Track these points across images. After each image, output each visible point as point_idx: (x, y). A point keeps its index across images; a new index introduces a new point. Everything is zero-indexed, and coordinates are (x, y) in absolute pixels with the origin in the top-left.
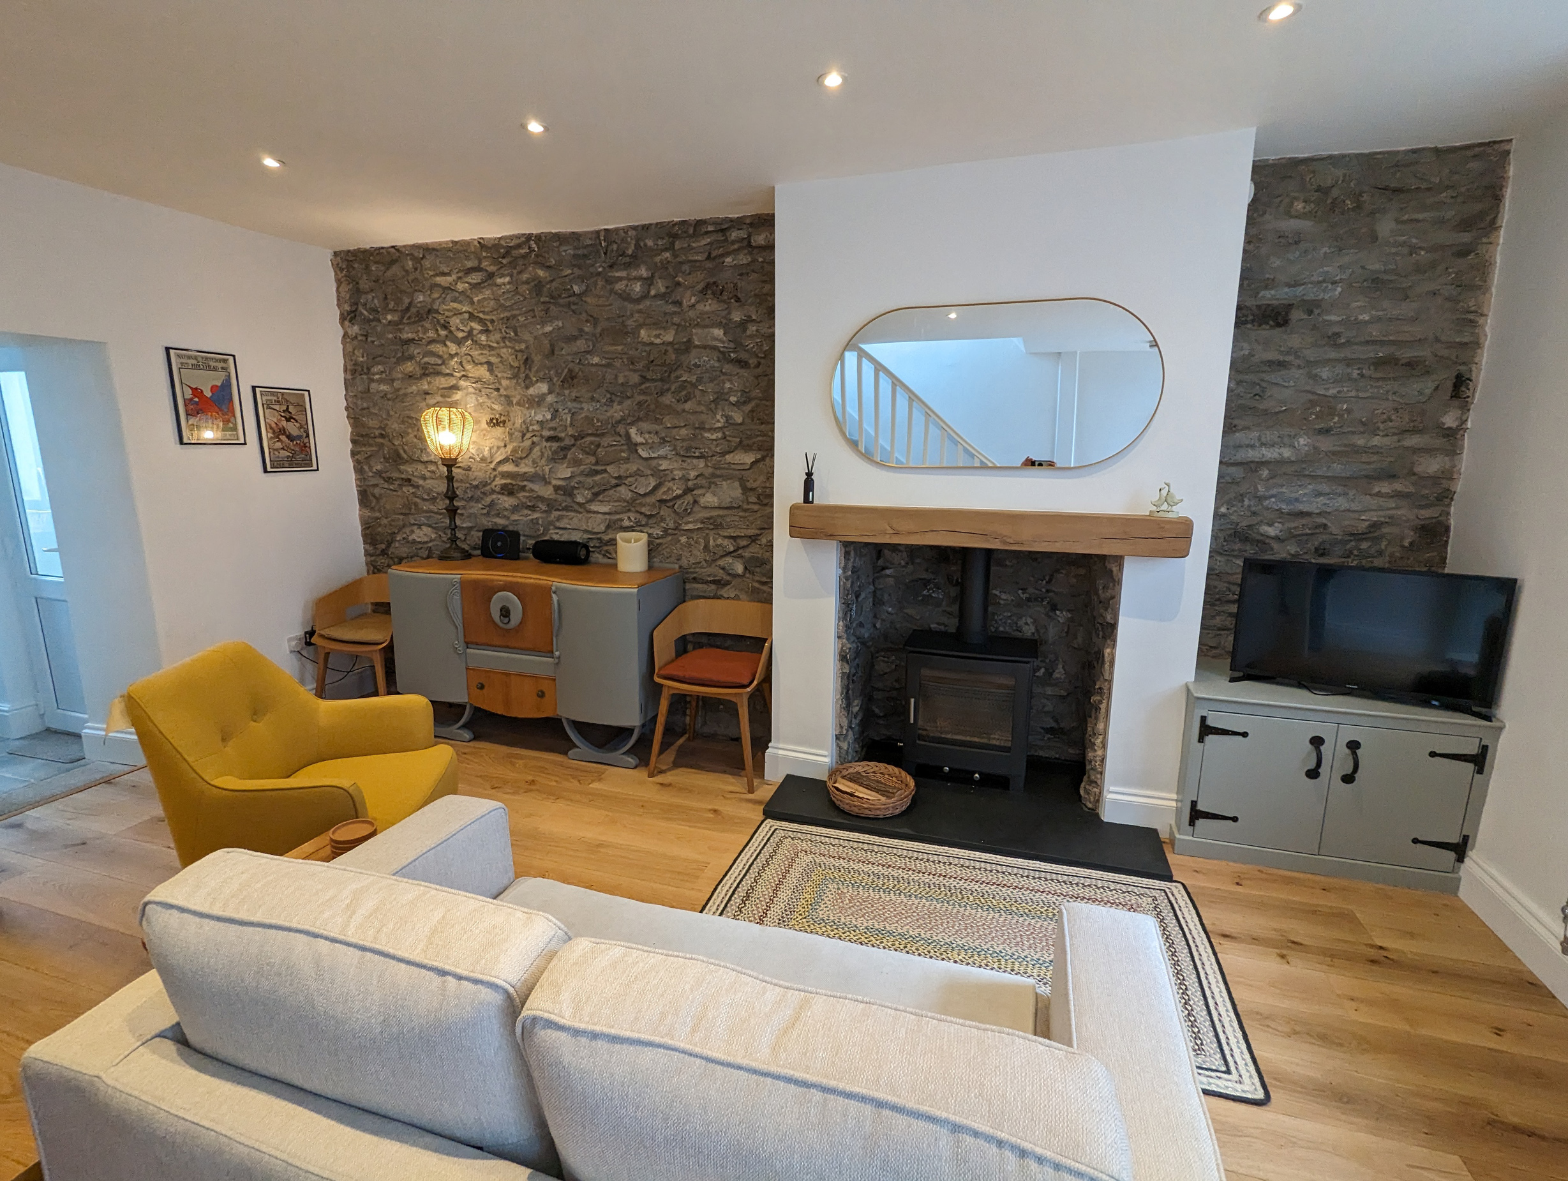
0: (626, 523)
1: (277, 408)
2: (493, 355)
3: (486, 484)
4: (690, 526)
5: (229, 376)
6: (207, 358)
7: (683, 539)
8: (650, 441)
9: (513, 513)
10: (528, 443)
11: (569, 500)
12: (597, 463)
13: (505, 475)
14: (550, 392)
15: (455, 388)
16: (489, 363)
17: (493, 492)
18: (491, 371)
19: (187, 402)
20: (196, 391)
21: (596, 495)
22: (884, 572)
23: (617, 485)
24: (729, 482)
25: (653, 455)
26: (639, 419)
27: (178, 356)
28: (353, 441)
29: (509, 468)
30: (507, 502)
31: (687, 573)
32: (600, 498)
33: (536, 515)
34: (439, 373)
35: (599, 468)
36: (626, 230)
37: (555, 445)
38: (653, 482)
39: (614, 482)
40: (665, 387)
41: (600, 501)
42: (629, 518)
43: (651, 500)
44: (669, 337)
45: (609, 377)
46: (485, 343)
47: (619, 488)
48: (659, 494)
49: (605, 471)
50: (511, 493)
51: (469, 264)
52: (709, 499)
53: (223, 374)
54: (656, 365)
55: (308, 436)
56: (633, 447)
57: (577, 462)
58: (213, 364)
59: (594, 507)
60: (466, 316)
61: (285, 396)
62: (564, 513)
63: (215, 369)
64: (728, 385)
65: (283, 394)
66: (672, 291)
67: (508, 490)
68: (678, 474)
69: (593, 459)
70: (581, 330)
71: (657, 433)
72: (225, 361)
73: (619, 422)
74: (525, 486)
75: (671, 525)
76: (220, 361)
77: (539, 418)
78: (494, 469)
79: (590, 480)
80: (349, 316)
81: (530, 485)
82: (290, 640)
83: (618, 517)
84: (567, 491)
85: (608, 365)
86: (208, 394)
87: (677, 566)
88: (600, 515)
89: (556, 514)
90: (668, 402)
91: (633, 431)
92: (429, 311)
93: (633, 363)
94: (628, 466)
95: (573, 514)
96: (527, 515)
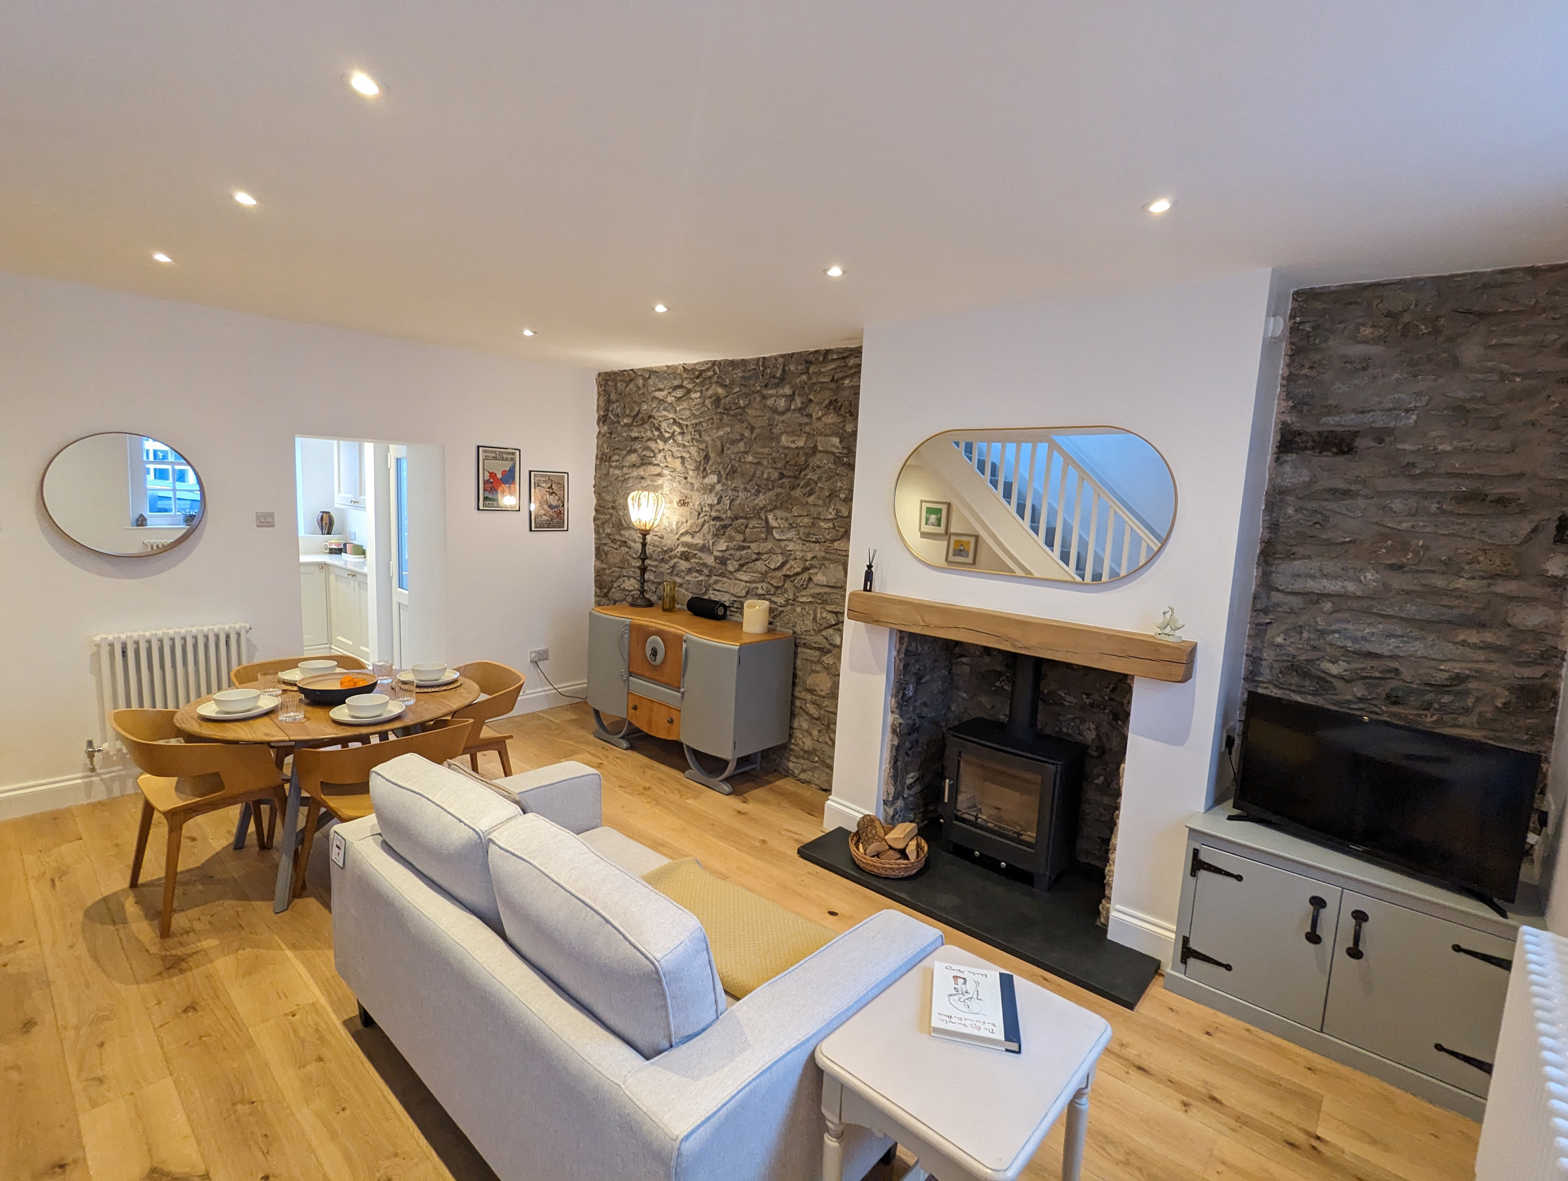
0: (760, 591)
2: (685, 452)
3: (672, 550)
4: (804, 599)
5: (515, 464)
6: (502, 452)
7: (799, 609)
8: (782, 526)
9: (687, 574)
10: (701, 521)
11: (723, 568)
12: (744, 541)
13: (686, 544)
14: (719, 482)
15: (659, 475)
16: (682, 458)
17: (676, 556)
18: (683, 463)
19: (485, 482)
20: (492, 475)
21: (742, 566)
23: (757, 560)
24: (835, 564)
25: (783, 538)
26: (776, 508)
27: (484, 451)
28: (596, 510)
29: (687, 539)
30: (684, 565)
31: (800, 638)
32: (744, 569)
33: (701, 578)
34: (651, 464)
35: (745, 544)
36: (776, 358)
37: (718, 523)
38: (780, 559)
39: (755, 556)
40: (796, 484)
41: (745, 572)
42: (762, 587)
43: (779, 574)
44: (801, 443)
45: (758, 473)
46: (680, 442)
47: (757, 562)
48: (785, 571)
49: (749, 547)
50: (687, 559)
51: (676, 383)
52: (820, 578)
54: (790, 465)
56: (769, 529)
57: (731, 539)
58: (505, 456)
59: (739, 575)
60: (672, 421)
62: (720, 578)
63: (507, 459)
64: (839, 484)
66: (806, 406)
67: (685, 557)
68: (799, 554)
69: (741, 537)
70: (742, 435)
71: (787, 519)
72: (513, 454)
73: (762, 509)
74: (696, 554)
75: (791, 597)
76: (509, 455)
77: (710, 502)
78: (678, 539)
79: (738, 554)
80: (603, 420)
81: (700, 554)
83: (754, 585)
84: (723, 561)
85: (759, 463)
86: (499, 476)
87: (791, 631)
88: (743, 583)
89: (714, 578)
90: (797, 495)
91: (770, 517)
92: (650, 417)
93: (775, 463)
94: (764, 544)
95: (725, 579)
96: (696, 577)
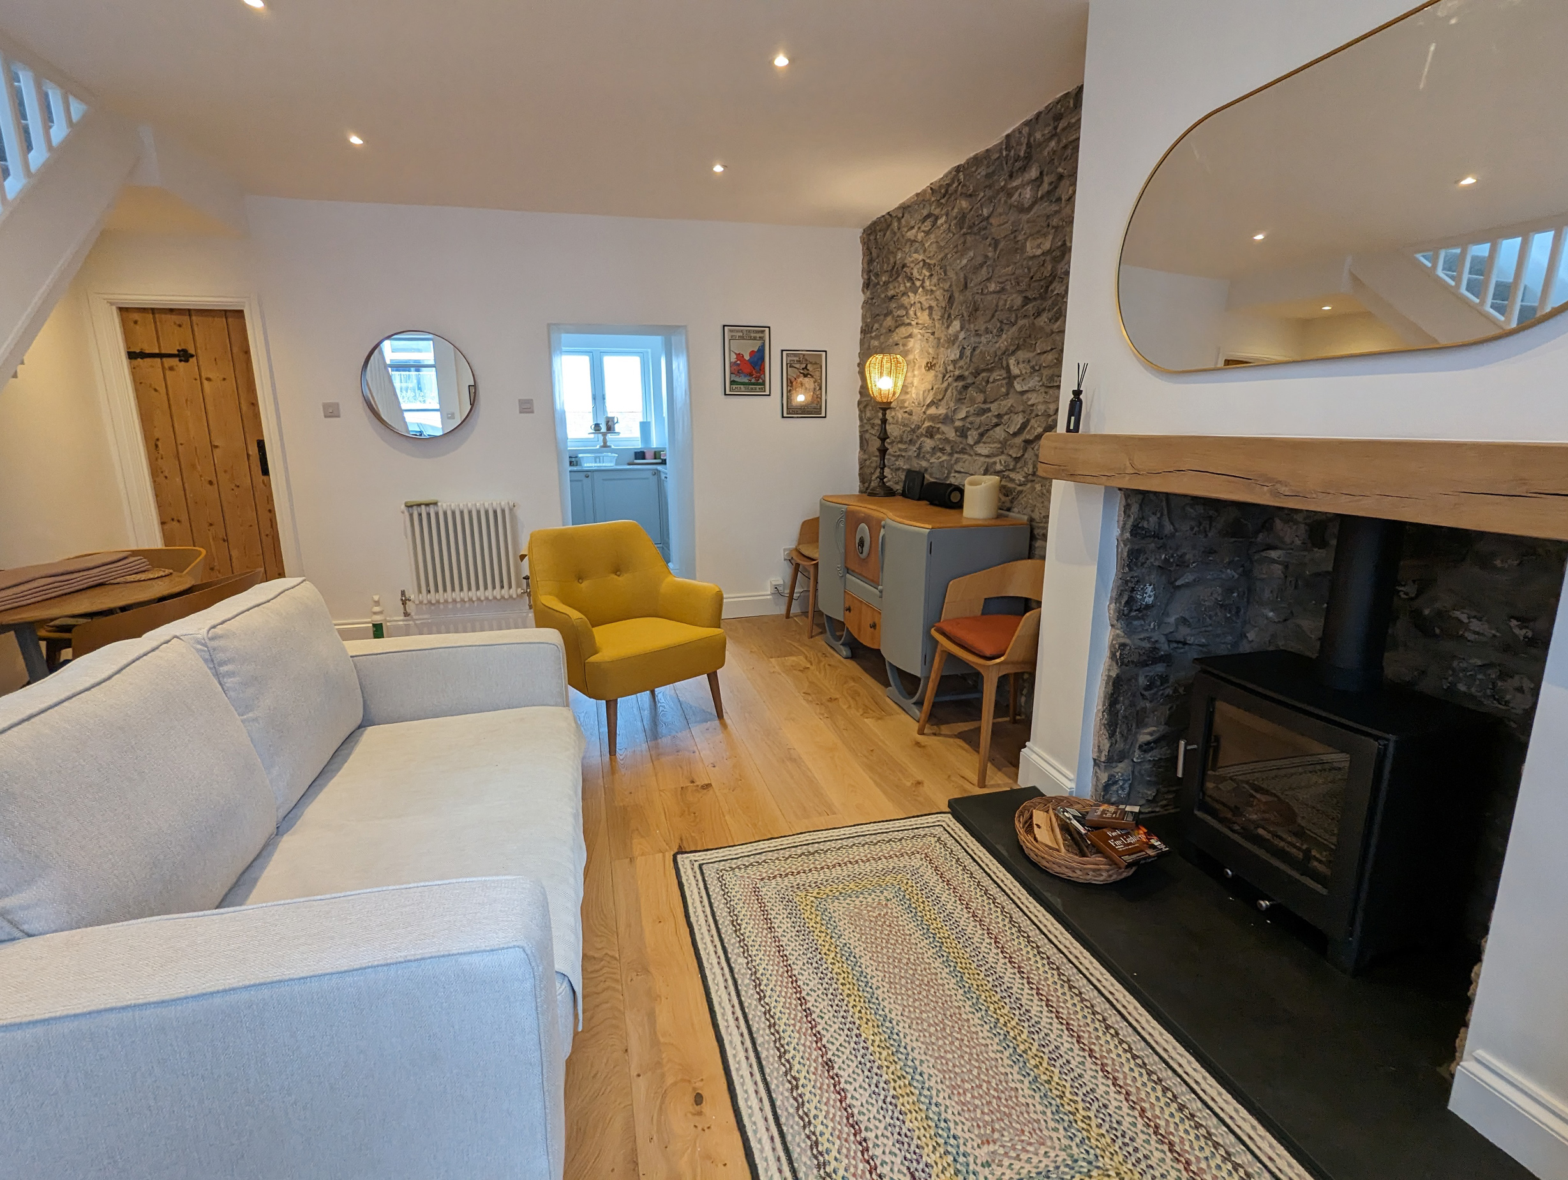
0: (998, 467)
1: (797, 366)
2: (931, 299)
3: (919, 427)
5: (764, 343)
6: (749, 331)
7: (1038, 487)
8: (1024, 372)
9: (932, 456)
10: (945, 384)
11: (964, 442)
12: (985, 402)
13: (932, 418)
14: (962, 329)
15: (910, 336)
16: (930, 308)
17: (922, 435)
18: (930, 315)
19: (732, 364)
20: (740, 356)
21: (982, 435)
22: (1264, 554)
23: (997, 425)
25: (1025, 388)
26: (1018, 348)
27: (731, 331)
29: (932, 411)
30: (929, 444)
31: (1039, 528)
32: (984, 439)
33: (944, 458)
34: (903, 324)
35: (986, 406)
36: (1019, 130)
37: (960, 384)
38: (1019, 420)
39: (995, 420)
40: (1041, 307)
41: (985, 443)
42: (1000, 461)
43: (1018, 440)
44: (1047, 245)
45: (1001, 303)
46: (929, 288)
47: (998, 428)
48: (1026, 436)
49: (989, 410)
50: (932, 437)
51: (925, 212)
53: (759, 343)
54: (1036, 281)
55: (821, 389)
56: (1010, 378)
57: (973, 401)
58: (753, 335)
59: (979, 449)
60: (921, 264)
61: (806, 357)
62: (961, 456)
63: (755, 339)
65: (804, 355)
66: (1056, 188)
67: (930, 433)
68: (1040, 409)
69: (981, 397)
70: (986, 256)
71: (1029, 361)
72: (763, 332)
73: (1004, 353)
74: (939, 428)
75: (1031, 471)
76: (759, 333)
77: (952, 357)
78: (924, 413)
79: (978, 420)
80: (867, 285)
81: (943, 428)
82: (785, 550)
83: (992, 459)
84: (963, 433)
85: (1003, 290)
86: (747, 357)
87: (1026, 518)
89: (956, 455)
90: (1042, 324)
91: (1012, 362)
92: (904, 266)
93: (1019, 283)
94: (1004, 402)
95: (966, 456)
96: (940, 458)
